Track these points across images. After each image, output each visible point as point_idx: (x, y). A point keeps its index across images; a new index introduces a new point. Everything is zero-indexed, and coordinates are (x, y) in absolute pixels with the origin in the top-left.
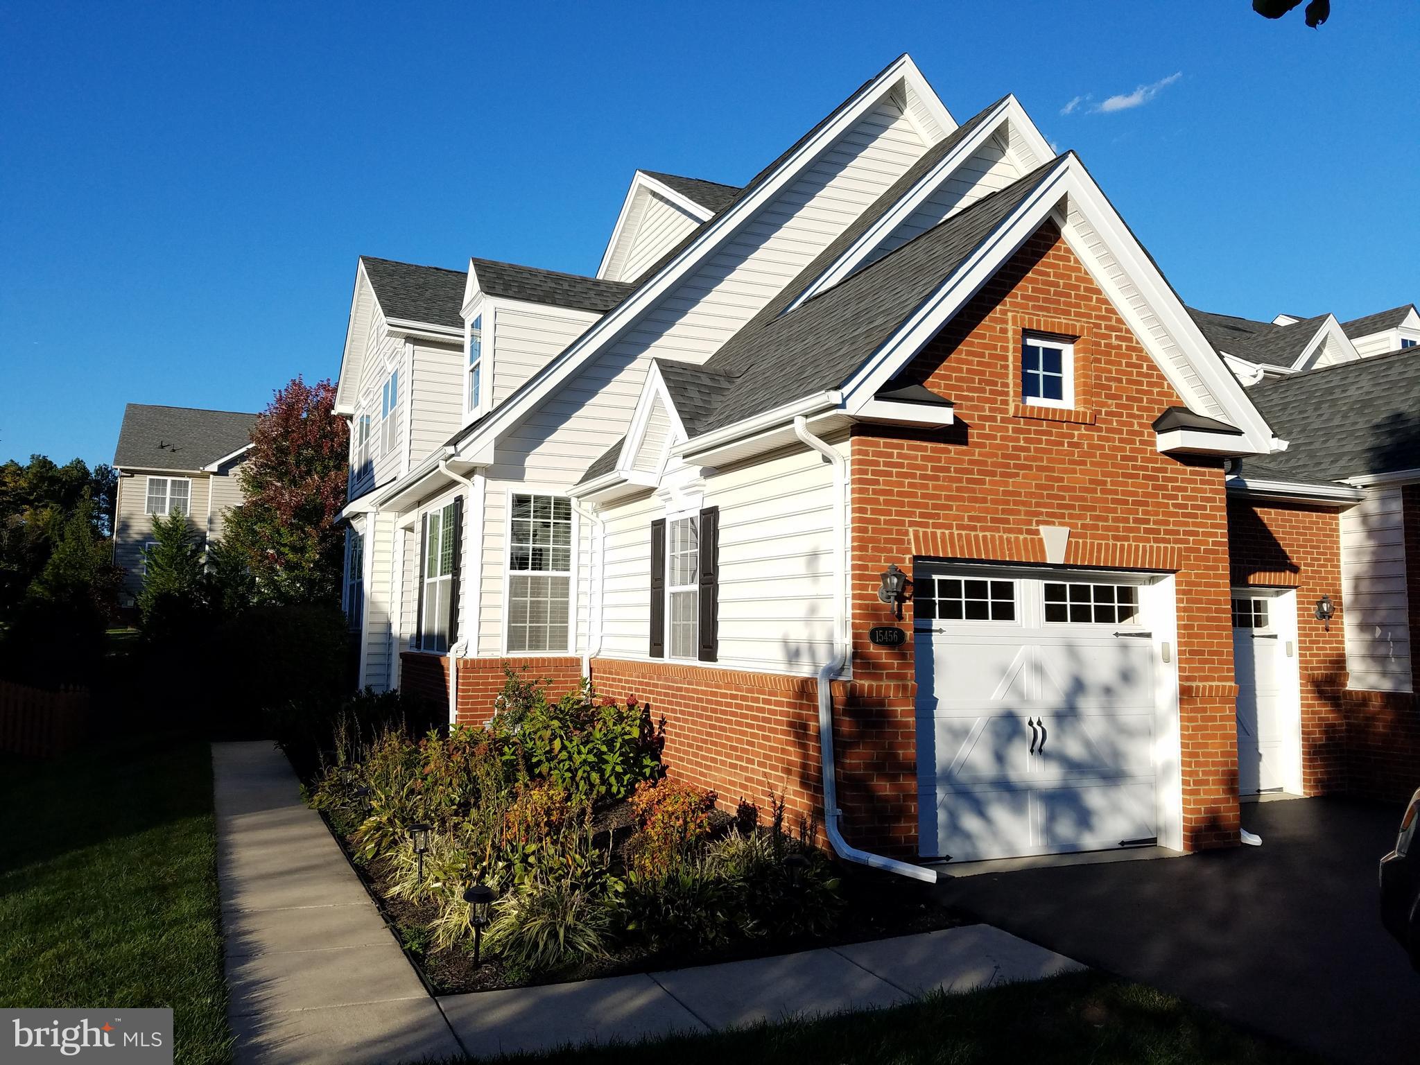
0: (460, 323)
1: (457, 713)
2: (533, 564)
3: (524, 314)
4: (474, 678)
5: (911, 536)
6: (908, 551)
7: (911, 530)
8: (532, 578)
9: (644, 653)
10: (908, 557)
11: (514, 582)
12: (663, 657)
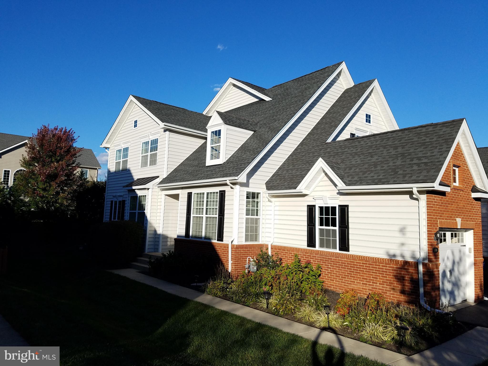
0: (206, 131)
1: (232, 262)
2: (251, 214)
3: (235, 131)
4: (238, 251)
5: (439, 222)
6: (438, 226)
7: (438, 220)
8: (251, 218)
9: (305, 246)
10: (438, 228)
11: (247, 219)
12: (315, 247)
